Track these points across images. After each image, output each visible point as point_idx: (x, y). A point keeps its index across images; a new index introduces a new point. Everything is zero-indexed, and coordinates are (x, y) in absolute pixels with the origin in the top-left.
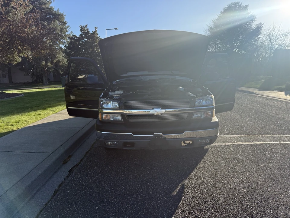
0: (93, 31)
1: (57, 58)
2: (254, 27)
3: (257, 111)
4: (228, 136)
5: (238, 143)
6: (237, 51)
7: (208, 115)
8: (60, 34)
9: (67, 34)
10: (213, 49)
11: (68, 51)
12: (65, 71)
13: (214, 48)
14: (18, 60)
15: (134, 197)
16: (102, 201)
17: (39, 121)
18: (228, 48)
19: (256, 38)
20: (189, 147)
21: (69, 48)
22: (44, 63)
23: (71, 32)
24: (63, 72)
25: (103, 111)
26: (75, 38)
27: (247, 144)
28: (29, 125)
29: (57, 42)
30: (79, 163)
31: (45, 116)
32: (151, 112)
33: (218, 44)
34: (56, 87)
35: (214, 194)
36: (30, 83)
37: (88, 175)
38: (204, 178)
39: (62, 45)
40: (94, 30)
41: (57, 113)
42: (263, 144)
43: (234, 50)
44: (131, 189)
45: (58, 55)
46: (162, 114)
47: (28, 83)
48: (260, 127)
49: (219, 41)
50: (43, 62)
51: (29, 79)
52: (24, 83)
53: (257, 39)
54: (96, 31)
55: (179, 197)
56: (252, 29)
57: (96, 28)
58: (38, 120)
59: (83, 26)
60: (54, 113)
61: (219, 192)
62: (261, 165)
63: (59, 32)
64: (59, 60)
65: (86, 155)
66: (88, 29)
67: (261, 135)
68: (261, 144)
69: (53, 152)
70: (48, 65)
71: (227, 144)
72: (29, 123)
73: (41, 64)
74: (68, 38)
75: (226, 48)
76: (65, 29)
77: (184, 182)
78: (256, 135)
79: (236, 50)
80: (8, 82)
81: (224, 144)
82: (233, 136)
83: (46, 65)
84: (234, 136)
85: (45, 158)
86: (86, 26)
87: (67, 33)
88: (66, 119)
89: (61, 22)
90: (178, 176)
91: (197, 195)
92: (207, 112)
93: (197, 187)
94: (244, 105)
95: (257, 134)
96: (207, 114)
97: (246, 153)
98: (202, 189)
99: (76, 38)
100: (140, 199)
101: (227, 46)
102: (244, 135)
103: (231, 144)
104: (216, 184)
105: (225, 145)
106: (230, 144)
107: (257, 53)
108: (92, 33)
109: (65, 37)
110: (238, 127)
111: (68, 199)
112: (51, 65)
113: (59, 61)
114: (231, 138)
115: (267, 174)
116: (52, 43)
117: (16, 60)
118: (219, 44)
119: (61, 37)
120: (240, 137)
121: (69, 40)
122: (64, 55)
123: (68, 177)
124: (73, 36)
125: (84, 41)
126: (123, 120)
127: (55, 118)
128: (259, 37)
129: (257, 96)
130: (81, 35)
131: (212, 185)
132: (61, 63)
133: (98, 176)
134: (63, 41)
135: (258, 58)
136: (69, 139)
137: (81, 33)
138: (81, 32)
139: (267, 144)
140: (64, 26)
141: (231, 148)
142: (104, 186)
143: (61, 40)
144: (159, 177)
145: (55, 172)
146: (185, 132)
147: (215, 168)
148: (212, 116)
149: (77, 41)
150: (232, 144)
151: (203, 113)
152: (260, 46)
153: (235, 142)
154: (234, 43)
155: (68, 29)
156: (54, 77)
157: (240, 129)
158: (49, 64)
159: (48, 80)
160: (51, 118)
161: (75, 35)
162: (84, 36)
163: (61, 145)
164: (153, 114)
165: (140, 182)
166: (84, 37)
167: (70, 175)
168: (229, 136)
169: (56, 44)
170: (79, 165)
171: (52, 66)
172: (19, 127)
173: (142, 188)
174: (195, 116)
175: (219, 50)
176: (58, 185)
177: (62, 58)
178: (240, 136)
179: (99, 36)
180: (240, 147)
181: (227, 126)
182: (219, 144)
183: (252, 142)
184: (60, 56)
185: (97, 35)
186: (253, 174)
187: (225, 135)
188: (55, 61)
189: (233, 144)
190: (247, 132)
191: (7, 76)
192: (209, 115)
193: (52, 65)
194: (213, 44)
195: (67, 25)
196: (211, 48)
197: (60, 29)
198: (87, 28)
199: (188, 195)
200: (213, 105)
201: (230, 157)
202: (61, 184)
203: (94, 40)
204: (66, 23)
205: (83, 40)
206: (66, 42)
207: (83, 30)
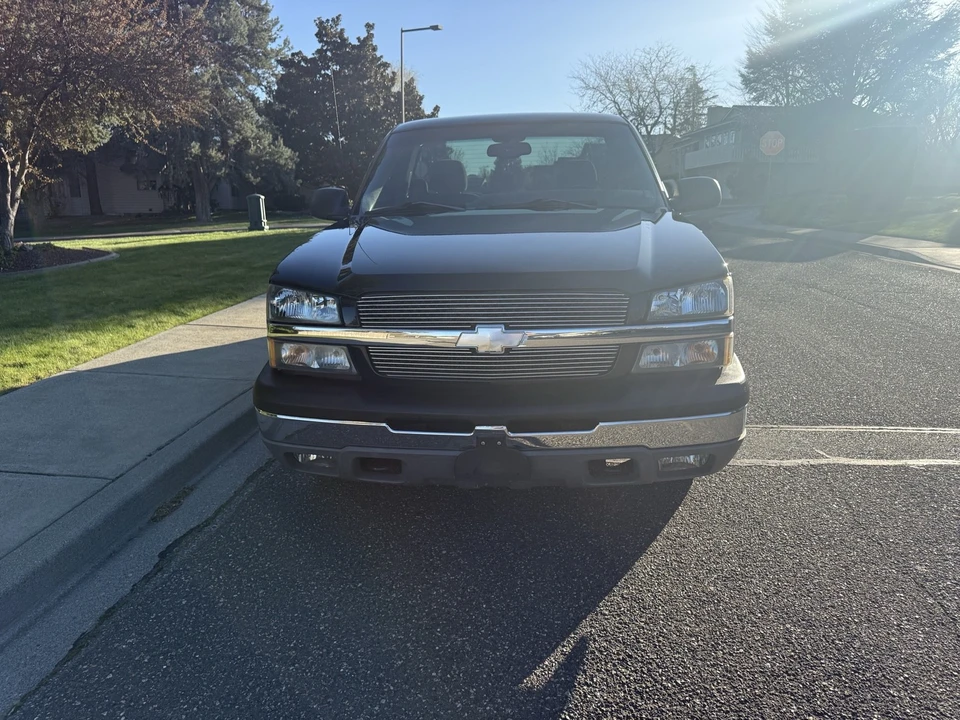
0: (358, 39)
1: (239, 132)
2: (937, 13)
3: (924, 327)
4: (795, 428)
5: (833, 460)
6: (864, 103)
7: (704, 355)
8: (248, 47)
9: (272, 50)
10: (777, 98)
11: (277, 107)
12: (264, 175)
13: (782, 94)
14: (99, 136)
15: (363, 693)
16: (236, 699)
17: (121, 350)
18: (833, 92)
19: (942, 56)
20: (619, 483)
21: (279, 96)
22: (197, 147)
23: (286, 42)
24: (259, 179)
25: (296, 332)
26: (299, 62)
27: (869, 467)
28: (82, 367)
29: (241, 78)
30: (207, 523)
31: (149, 334)
32: (467, 339)
33: (796, 80)
34: (231, 231)
35: (698, 701)
36: (156, 215)
37: (220, 574)
38: (668, 617)
39: (254, 87)
40: (363, 35)
41: (194, 322)
42: (934, 466)
43: (856, 101)
44: (362, 650)
45: (243, 120)
46: (508, 350)
47: (152, 215)
48: (927, 395)
49: (802, 68)
50: (193, 143)
51: (154, 203)
52: (139, 215)
53: (943, 60)
54: (370, 36)
55: (546, 702)
56: (929, 23)
57: (369, 26)
58: (119, 348)
59: (328, 20)
60: (181, 324)
61: (718, 691)
62: (918, 567)
63: (244, 42)
64: (247, 138)
65: (244, 487)
66: (342, 30)
67: (927, 430)
68: (927, 467)
69: (121, 475)
70: (210, 157)
71: (786, 463)
72: (83, 358)
73: (187, 152)
74: (277, 61)
75: (825, 93)
76: (265, 30)
77: (585, 629)
78: (910, 429)
79: (863, 99)
80: (90, 213)
81: (774, 463)
82: (813, 429)
83: (204, 157)
84: (819, 429)
85: (81, 499)
86: (336, 20)
87: (272, 46)
88: (214, 345)
89: (252, 7)
90: (564, 599)
91: (626, 699)
92: (701, 343)
93: (630, 656)
94: (873, 303)
95: (913, 425)
96: (700, 349)
97: (858, 505)
98: (649, 670)
99: (303, 64)
100: (383, 701)
101: (829, 88)
102: (861, 428)
103: (804, 461)
104: (715, 648)
105: (779, 468)
106: (799, 461)
107: (941, 113)
108: (357, 43)
109: (263, 57)
110: (841, 393)
111: (111, 682)
112: (219, 155)
113: (245, 142)
114: (805, 435)
115: (938, 610)
116: (222, 81)
117: (93, 136)
118: (801, 77)
119: (251, 58)
120: (843, 435)
121: (280, 70)
122: (261, 119)
123: (147, 578)
124: (293, 55)
125: (329, 72)
126: (354, 370)
127: (179, 340)
128: (952, 51)
129: (926, 270)
130: (318, 51)
131: (693, 651)
132: (253, 148)
133: (255, 582)
134: (260, 72)
135: (941, 131)
136: (198, 423)
137: (319, 46)
138: (320, 42)
139: (949, 467)
140: (262, 20)
141: (800, 484)
142: (264, 631)
143: (253, 71)
144: (488, 602)
145: (111, 556)
146: (601, 424)
147: (722, 570)
148: (722, 359)
149: (307, 72)
150: (805, 463)
151: (681, 346)
152: (953, 87)
153: (818, 456)
154: (857, 76)
155: (274, 30)
156: (233, 195)
157: (848, 400)
158: (213, 153)
159: (214, 205)
160: (164, 342)
161: (300, 52)
162: (329, 54)
163: (159, 449)
164: (473, 350)
165: (407, 621)
166: (331, 59)
167: (158, 568)
168: (801, 428)
169: (235, 82)
170: (206, 529)
171: (223, 158)
172: (42, 374)
173: (408, 650)
174: (647, 360)
175: (799, 100)
176: (100, 613)
177: (255, 130)
178: (843, 428)
179: (378, 54)
180: (836, 480)
181: (799, 385)
182: (754, 461)
183: (891, 457)
184: (249, 125)
185: (375, 49)
186: (880, 606)
187: (784, 422)
188: (232, 142)
189: (812, 462)
190: (873, 414)
191: (84, 191)
192: (708, 355)
193: (222, 154)
194: (780, 79)
195: (271, 16)
196: (771, 96)
197: (245, 31)
198: (339, 28)
199: (585, 697)
200: (728, 313)
201: (789, 523)
202: (113, 607)
203: (361, 69)
204: (268, 11)
205: (328, 68)
206: (267, 75)
207: (326, 35)
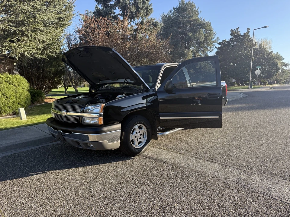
0: (244, 33)
26: (224, 43)
32: (61, 113)
54: (248, 32)
63: (204, 40)
66: (239, 32)
76: (211, 36)
86: (237, 29)
87: (213, 40)
89: (207, 30)
130: (230, 39)
137: (231, 37)
140: (210, 33)
146: (72, 133)
155: (214, 35)
162: (234, 39)
185: (249, 36)
195: (213, 32)
197: (204, 37)
203: (243, 43)
205: (233, 43)
207: (233, 34)
